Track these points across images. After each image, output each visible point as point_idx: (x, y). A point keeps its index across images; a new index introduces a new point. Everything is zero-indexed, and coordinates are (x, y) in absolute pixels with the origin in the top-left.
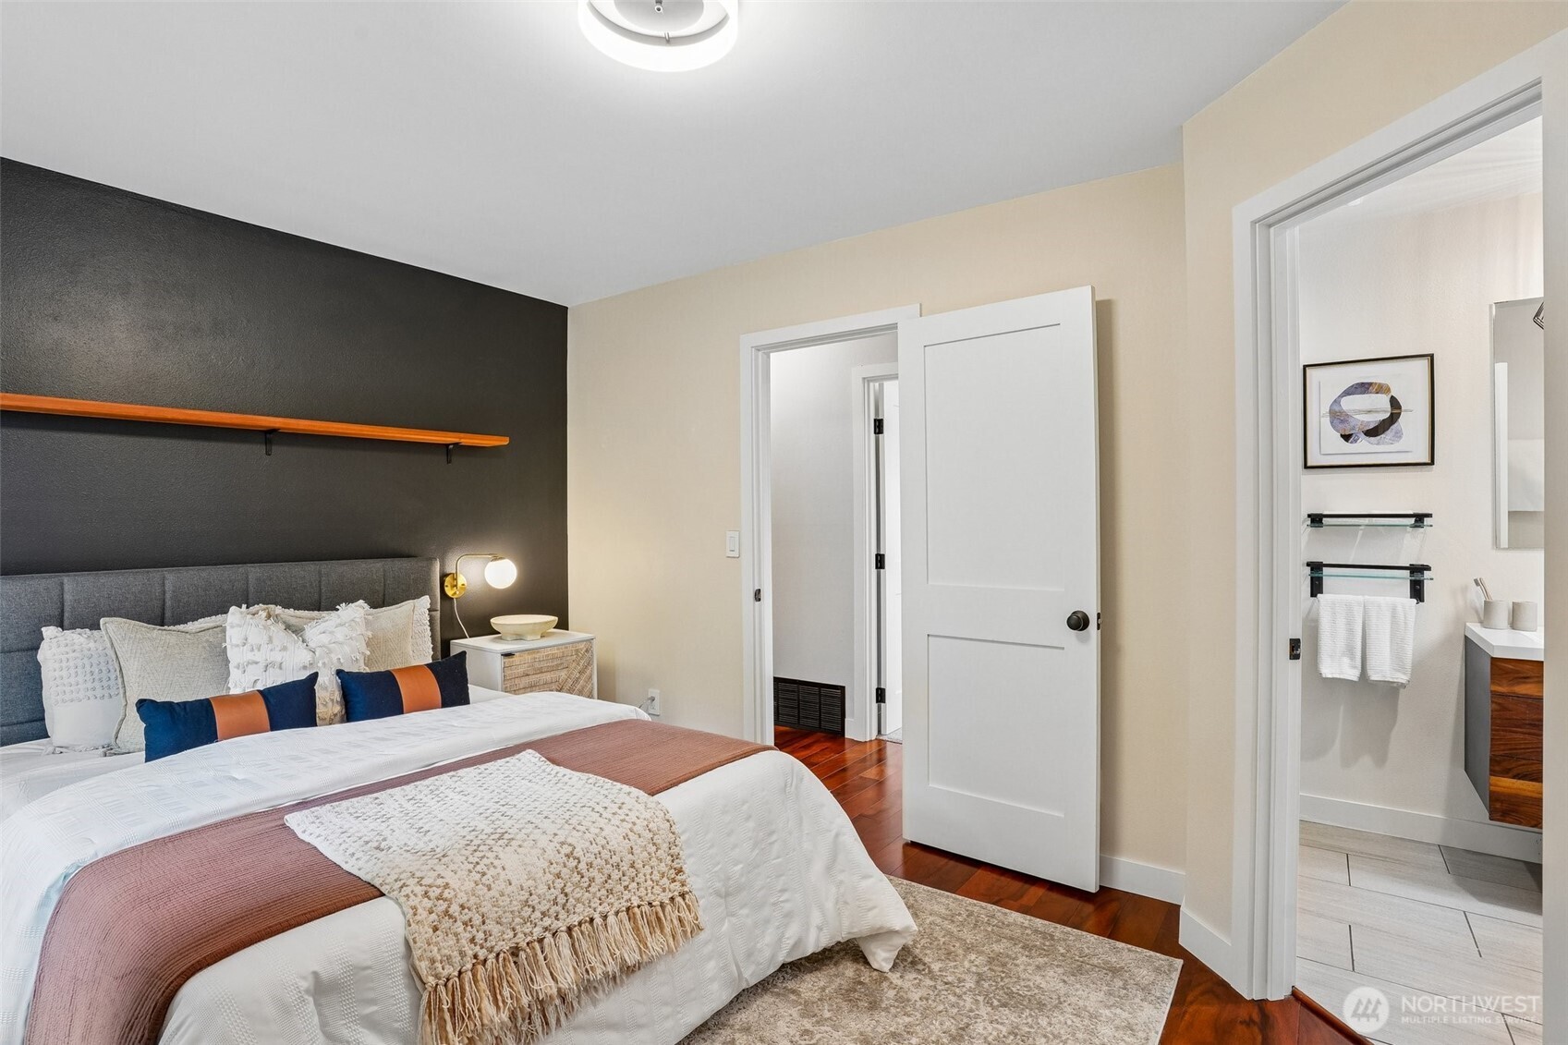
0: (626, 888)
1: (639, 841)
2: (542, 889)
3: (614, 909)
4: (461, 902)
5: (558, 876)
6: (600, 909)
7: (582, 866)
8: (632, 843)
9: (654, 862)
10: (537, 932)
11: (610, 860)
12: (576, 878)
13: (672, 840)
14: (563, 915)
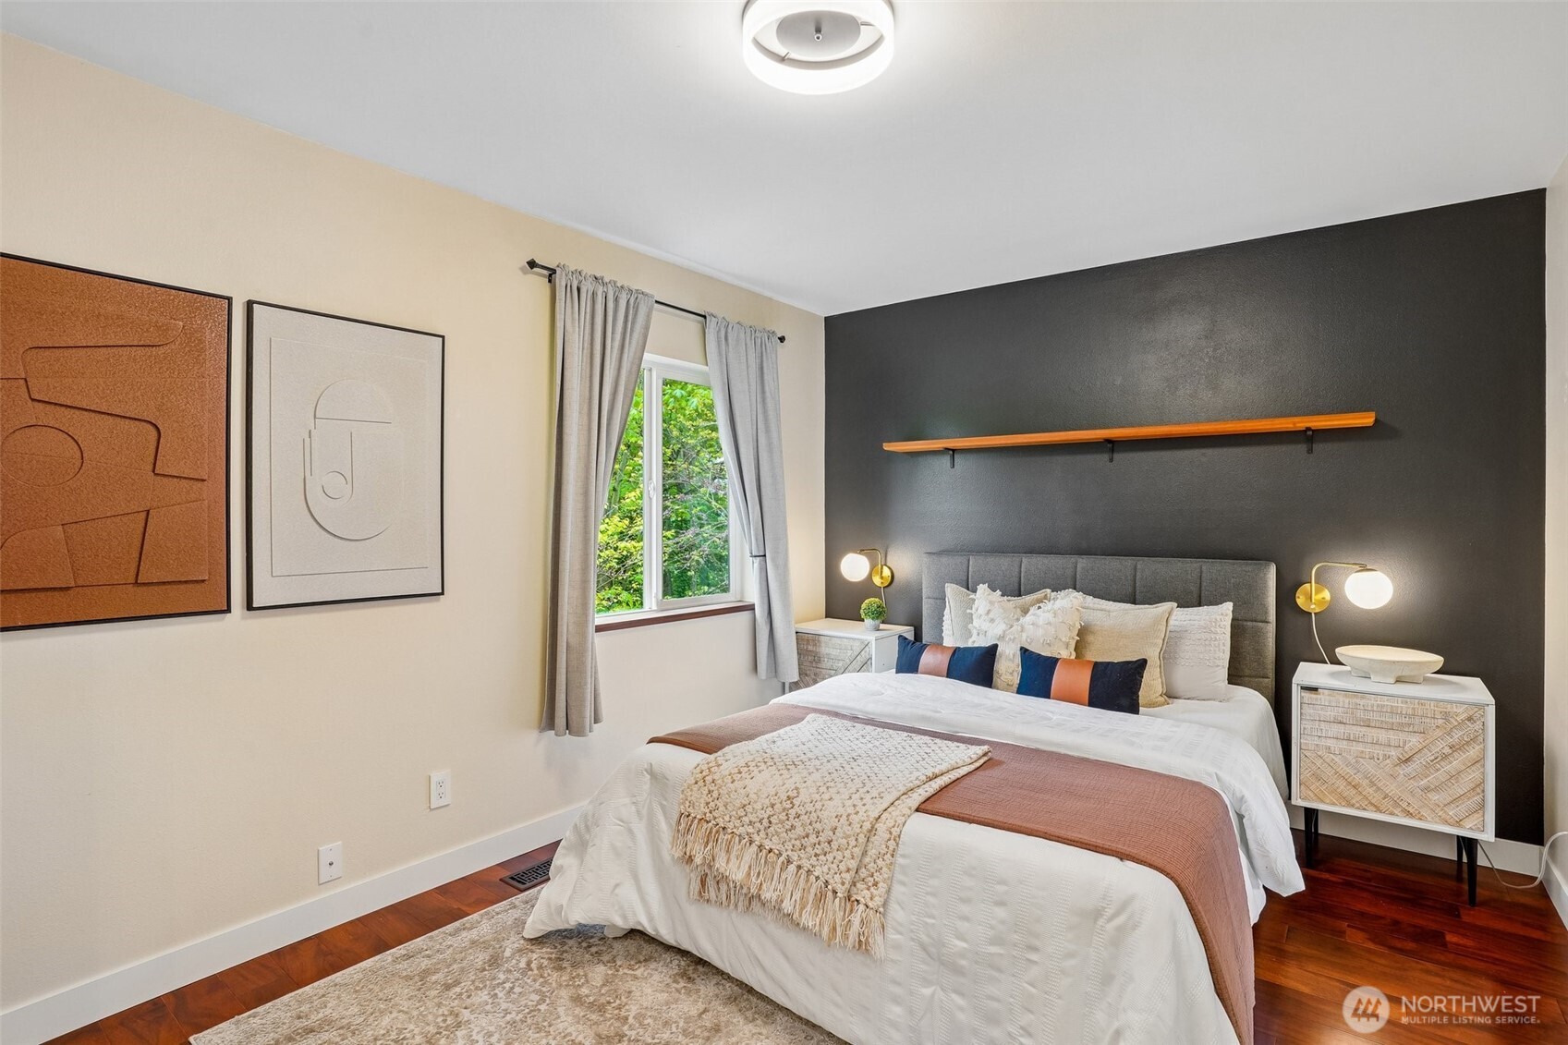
0: (816, 855)
1: (846, 828)
2: (758, 806)
3: (799, 863)
4: (716, 777)
5: (773, 806)
6: (789, 853)
7: (792, 812)
8: (839, 825)
9: (847, 854)
10: (742, 830)
11: (813, 823)
12: (783, 817)
13: (882, 852)
14: (762, 834)
